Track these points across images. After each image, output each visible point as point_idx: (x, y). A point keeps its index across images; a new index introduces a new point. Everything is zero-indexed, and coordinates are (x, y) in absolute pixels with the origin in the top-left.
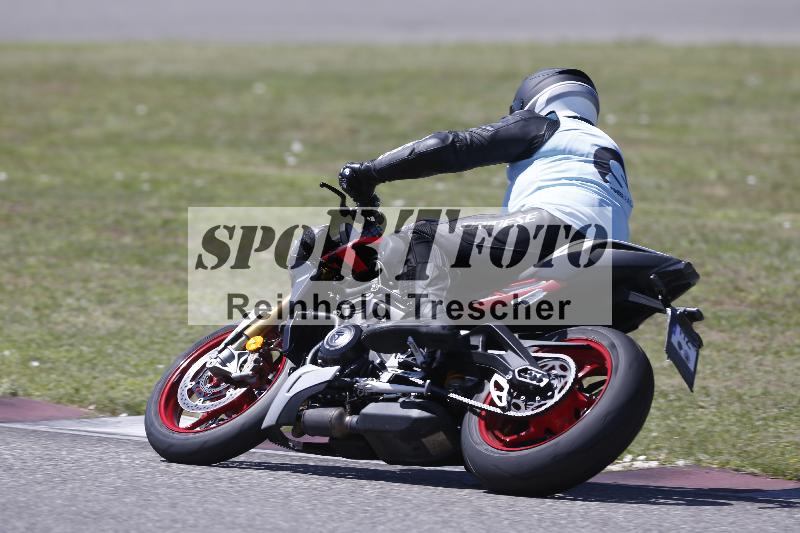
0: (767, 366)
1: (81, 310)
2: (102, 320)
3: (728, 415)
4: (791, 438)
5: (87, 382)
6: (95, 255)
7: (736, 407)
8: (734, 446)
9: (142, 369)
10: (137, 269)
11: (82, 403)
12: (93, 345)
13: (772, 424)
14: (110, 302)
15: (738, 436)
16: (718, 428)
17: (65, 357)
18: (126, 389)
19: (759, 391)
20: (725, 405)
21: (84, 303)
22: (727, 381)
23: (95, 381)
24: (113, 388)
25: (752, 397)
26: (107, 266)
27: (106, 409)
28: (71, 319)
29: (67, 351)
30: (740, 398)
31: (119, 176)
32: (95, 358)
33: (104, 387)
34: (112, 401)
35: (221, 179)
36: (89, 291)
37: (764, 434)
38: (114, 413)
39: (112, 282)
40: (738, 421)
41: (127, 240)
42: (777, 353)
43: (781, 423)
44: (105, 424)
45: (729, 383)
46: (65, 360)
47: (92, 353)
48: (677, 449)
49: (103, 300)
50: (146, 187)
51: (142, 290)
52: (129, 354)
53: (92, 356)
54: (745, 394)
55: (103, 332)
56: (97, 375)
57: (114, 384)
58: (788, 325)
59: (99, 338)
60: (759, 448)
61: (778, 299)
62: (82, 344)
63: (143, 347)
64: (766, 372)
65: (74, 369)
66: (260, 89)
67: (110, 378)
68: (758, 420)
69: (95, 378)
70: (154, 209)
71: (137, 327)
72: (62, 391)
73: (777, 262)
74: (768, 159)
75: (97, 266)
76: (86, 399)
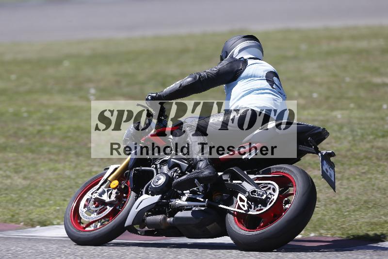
0: (345, 185)
1: (8, 177)
2: (18, 181)
3: (331, 211)
4: (363, 220)
5: (17, 212)
6: (8, 149)
7: (334, 206)
8: (336, 225)
9: (43, 204)
10: (30, 155)
11: (18, 222)
12: (17, 194)
13: (352, 213)
14: (21, 172)
15: (337, 221)
16: (327, 218)
17: (4, 200)
18: (37, 214)
19: (343, 198)
20: (328, 206)
21: (8, 173)
22: (327, 194)
23: (22, 211)
24: (30, 214)
25: (341, 201)
26: (15, 154)
27: (29, 224)
28: (3, 181)
29: (5, 197)
30: (335, 202)
31: (11, 110)
32: (19, 200)
33: (26, 214)
34: (31, 220)
35: (60, 109)
36: (9, 167)
37: (349, 219)
38: (33, 226)
39: (19, 162)
40: (336, 213)
41: (22, 141)
42: (348, 179)
43: (357, 213)
44: (30, 232)
45: (328, 195)
46: (5, 201)
47: (18, 197)
48: (309, 229)
49: (17, 171)
50: (25, 115)
51: (35, 165)
52: (35, 197)
53: (17, 199)
54: (337, 200)
55: (20, 187)
56: (21, 208)
57: (30, 212)
58: (350, 165)
59: (19, 190)
60: (348, 226)
61: (343, 153)
62: (11, 193)
63: (42, 193)
64: (345, 188)
65: (10, 205)
66: (66, 64)
67: (28, 209)
68: (346, 212)
69: (21, 209)
70: (32, 126)
71: (37, 183)
72: (6, 217)
73: (339, 135)
74: (321, 85)
75: (11, 155)
76: (19, 220)
